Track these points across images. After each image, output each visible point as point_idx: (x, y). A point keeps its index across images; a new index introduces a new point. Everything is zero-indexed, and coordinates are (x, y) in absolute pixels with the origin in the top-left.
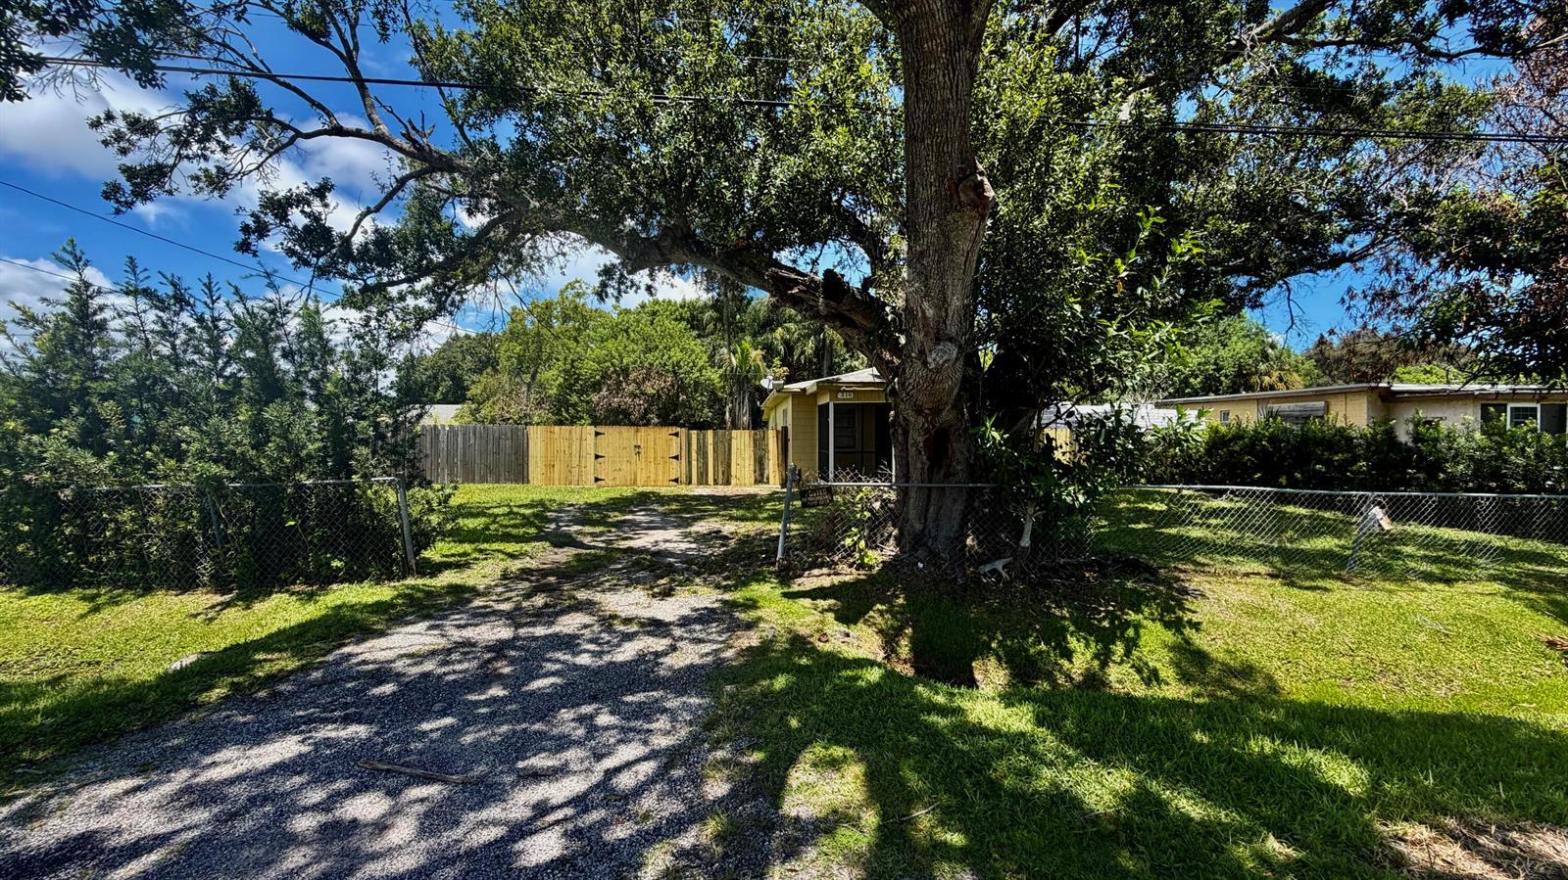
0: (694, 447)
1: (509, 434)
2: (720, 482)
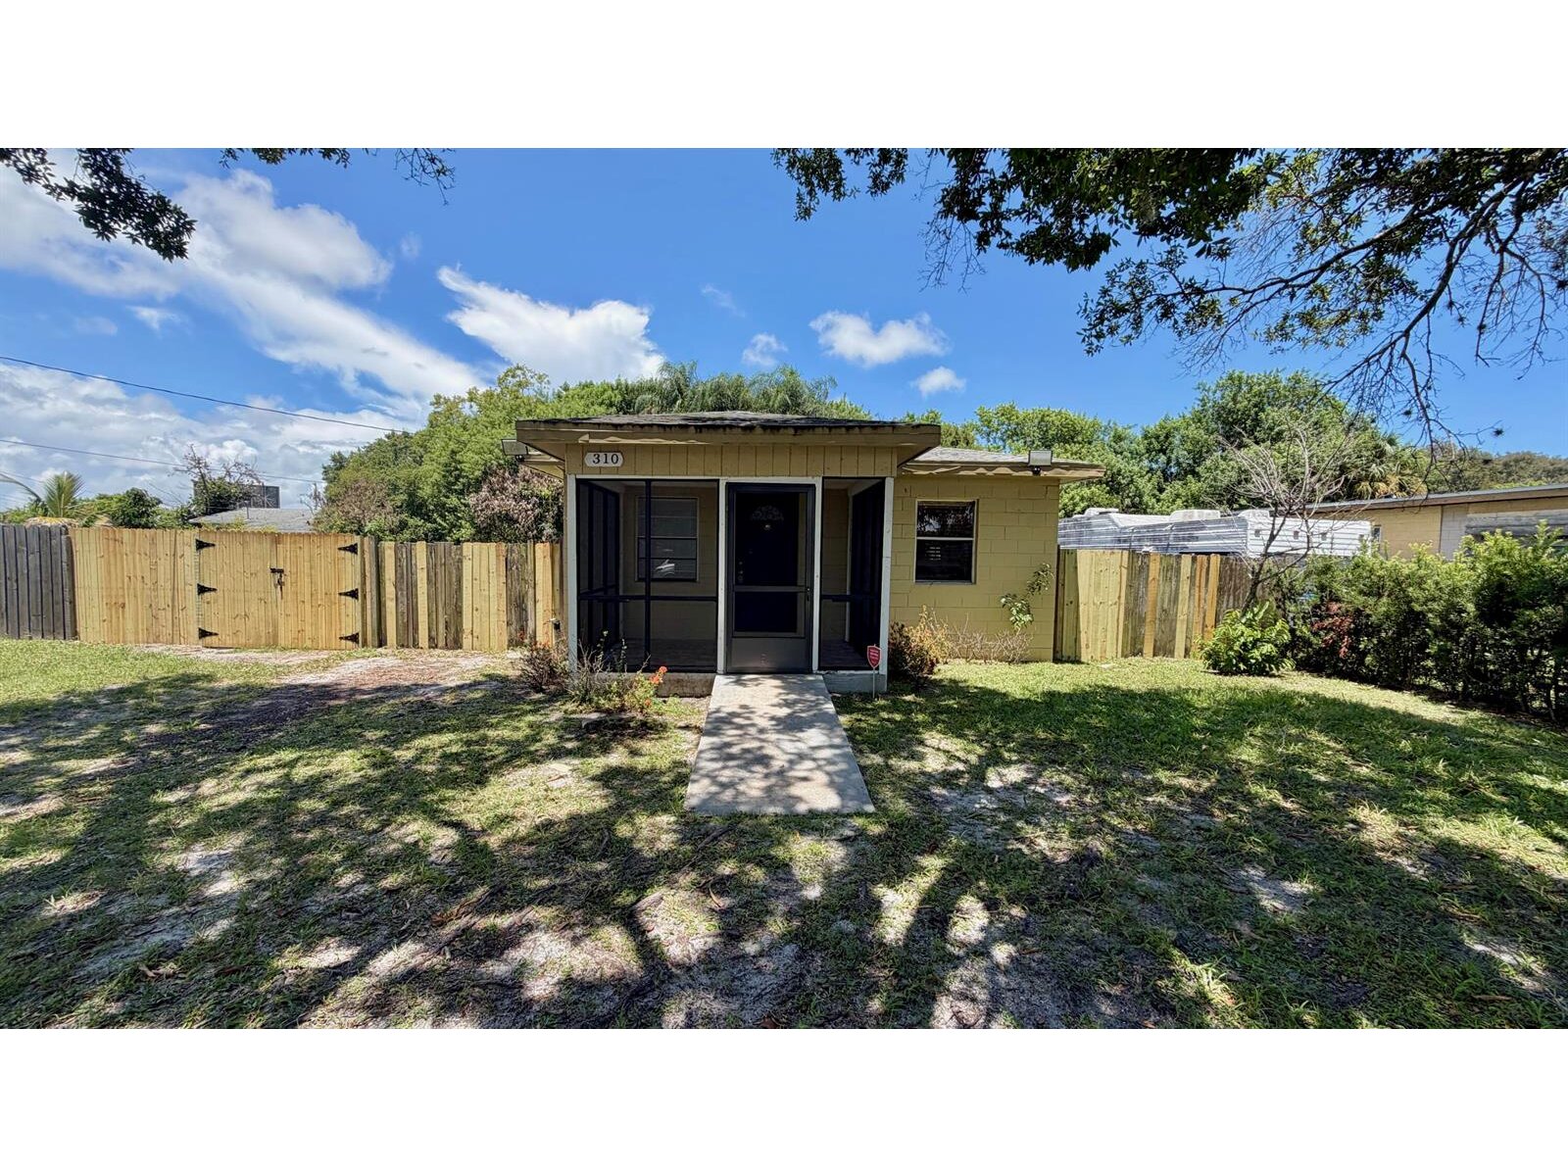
0: (390, 574)
1: (34, 543)
2: (441, 643)
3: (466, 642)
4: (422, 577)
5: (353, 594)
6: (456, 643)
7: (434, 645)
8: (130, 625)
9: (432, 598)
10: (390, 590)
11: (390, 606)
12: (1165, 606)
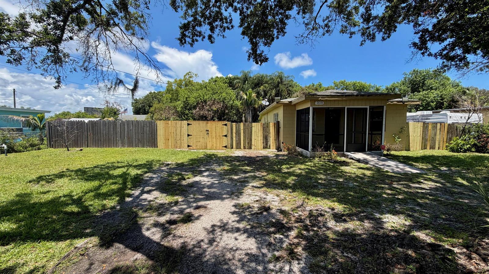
0: (234, 131)
1: (148, 124)
2: (247, 148)
3: (253, 147)
4: (242, 131)
5: (226, 136)
6: (250, 148)
7: (245, 148)
8: (170, 144)
9: (244, 137)
10: (234, 135)
11: (234, 139)
12: (433, 136)
